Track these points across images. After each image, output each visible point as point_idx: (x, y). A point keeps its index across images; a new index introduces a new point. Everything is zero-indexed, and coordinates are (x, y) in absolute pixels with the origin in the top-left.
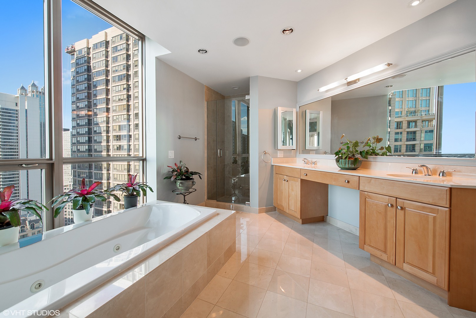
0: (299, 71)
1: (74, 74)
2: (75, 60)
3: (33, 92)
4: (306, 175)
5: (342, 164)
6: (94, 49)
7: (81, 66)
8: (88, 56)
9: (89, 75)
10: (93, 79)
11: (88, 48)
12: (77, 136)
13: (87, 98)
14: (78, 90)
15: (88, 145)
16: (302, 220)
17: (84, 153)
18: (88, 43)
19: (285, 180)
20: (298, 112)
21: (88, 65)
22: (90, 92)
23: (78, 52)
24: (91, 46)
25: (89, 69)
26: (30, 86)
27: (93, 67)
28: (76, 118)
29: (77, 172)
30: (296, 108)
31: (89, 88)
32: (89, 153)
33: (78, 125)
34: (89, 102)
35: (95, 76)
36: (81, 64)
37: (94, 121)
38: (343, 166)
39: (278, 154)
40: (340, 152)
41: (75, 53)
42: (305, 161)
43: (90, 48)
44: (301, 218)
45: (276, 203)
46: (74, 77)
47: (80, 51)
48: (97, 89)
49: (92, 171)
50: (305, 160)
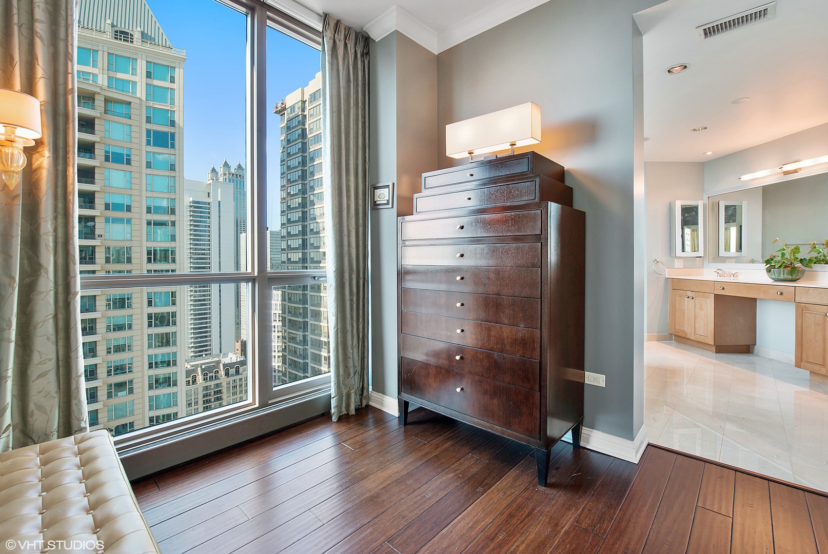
0: (709, 153)
1: (285, 143)
2: (286, 122)
3: (225, 174)
4: (723, 289)
5: (774, 274)
6: (311, 102)
7: (293, 130)
8: (303, 113)
9: (304, 143)
10: (309, 149)
11: (303, 101)
12: (288, 238)
13: (301, 179)
14: (289, 168)
15: (302, 253)
16: (717, 347)
17: (296, 265)
18: (303, 94)
19: (688, 297)
20: (706, 204)
21: (303, 127)
22: (306, 168)
23: (289, 110)
24: (307, 97)
25: (303, 134)
26: (222, 166)
27: (310, 130)
28: (286, 211)
29: (287, 294)
30: (702, 199)
31: (304, 163)
32: (304, 265)
33: (289, 220)
34: (304, 185)
35: (311, 145)
36: (293, 128)
37: (310, 215)
38: (776, 277)
39: (676, 263)
40: (772, 260)
41: (286, 112)
42: (718, 273)
43: (306, 101)
44: (714, 344)
45: (674, 328)
46: (284, 148)
47: (293, 108)
48: (315, 163)
49: (306, 292)
50: (719, 271)
